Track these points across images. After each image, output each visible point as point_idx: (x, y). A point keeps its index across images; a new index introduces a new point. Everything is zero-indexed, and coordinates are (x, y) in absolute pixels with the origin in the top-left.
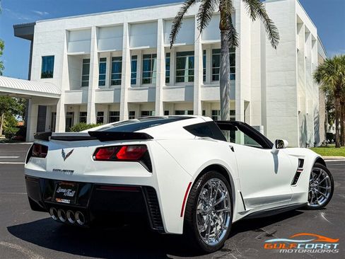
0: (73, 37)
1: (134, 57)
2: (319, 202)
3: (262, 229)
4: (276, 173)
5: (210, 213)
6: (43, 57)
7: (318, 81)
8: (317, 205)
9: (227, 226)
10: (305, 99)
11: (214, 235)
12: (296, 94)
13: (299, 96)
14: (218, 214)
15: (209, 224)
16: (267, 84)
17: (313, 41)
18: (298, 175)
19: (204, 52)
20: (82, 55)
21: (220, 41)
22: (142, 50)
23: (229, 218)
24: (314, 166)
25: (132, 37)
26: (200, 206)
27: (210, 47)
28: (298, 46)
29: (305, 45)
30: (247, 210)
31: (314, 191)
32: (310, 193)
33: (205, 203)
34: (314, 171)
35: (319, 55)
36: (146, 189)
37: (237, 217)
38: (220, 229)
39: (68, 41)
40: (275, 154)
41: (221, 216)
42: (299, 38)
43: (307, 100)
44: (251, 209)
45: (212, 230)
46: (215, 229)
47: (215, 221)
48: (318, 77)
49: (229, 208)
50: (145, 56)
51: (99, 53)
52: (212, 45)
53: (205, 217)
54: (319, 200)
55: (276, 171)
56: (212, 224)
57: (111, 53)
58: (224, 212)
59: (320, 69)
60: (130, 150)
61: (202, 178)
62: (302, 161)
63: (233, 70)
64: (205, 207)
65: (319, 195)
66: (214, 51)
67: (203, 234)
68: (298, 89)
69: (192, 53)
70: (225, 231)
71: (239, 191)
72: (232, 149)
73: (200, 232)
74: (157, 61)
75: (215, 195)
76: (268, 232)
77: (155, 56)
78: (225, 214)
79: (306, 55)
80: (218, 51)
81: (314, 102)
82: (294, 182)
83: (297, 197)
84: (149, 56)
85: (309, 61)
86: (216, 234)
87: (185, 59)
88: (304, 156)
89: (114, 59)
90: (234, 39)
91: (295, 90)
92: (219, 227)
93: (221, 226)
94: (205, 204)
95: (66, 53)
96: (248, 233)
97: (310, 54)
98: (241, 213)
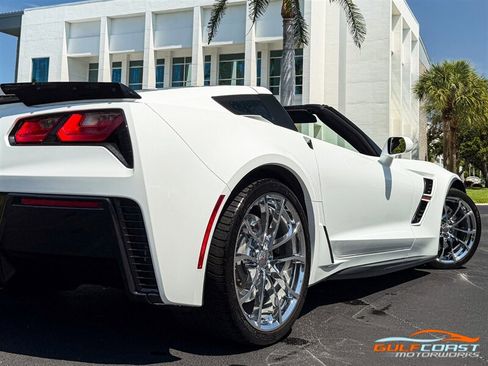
0: (75, 32)
1: (160, 62)
2: (455, 255)
3: (363, 300)
4: (388, 198)
5: (263, 264)
6: (34, 60)
7: (421, 96)
8: (451, 261)
9: (298, 290)
10: (400, 122)
11: (271, 309)
12: (387, 115)
13: (392, 118)
14: (281, 266)
15: (260, 287)
16: (347, 101)
17: (414, 42)
18: (423, 206)
19: (259, 55)
20: (88, 58)
21: (282, 38)
22: (172, 51)
23: (302, 275)
24: (450, 194)
25: (157, 32)
26: (243, 249)
27: (266, 47)
28: (392, 48)
29: (403, 46)
30: (336, 262)
31: (446, 236)
32: (441, 240)
33: (254, 243)
34: (447, 203)
35: (421, 63)
36: (118, 204)
37: (316, 276)
38: (284, 298)
39: (69, 37)
40: (387, 165)
41: (285, 272)
42: (395, 36)
43: (403, 123)
44: (343, 262)
45: (267, 298)
46: (272, 297)
47: (273, 281)
48: (421, 91)
49: (303, 256)
50: (175, 60)
51: (111, 55)
52: (270, 44)
53: (253, 272)
54: (455, 251)
55: (388, 196)
56: (268, 287)
57: (129, 55)
58: (292, 264)
59: (424, 80)
60: (90, 122)
61: (247, 190)
62: (429, 184)
63: (299, 81)
64: (253, 251)
65: (455, 243)
66: (273, 53)
67: (249, 307)
68: (391, 108)
69: (242, 56)
70: (293, 303)
71: (321, 225)
72: (310, 144)
73: (241, 301)
74: (192, 67)
75: (273, 229)
76: (373, 306)
77: (189, 60)
78: (295, 268)
79: (403, 61)
80: (279, 53)
81: (412, 128)
82: (417, 218)
83: (421, 244)
84: (181, 60)
85: (407, 70)
86: (276, 308)
87: (231, 64)
88: (432, 175)
89: (132, 63)
90: (302, 34)
91: (387, 109)
92: (281, 294)
93: (286, 291)
94: (255, 246)
95: (65, 55)
96: (337, 306)
97: (409, 60)
98: (325, 268)
